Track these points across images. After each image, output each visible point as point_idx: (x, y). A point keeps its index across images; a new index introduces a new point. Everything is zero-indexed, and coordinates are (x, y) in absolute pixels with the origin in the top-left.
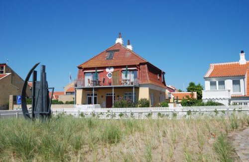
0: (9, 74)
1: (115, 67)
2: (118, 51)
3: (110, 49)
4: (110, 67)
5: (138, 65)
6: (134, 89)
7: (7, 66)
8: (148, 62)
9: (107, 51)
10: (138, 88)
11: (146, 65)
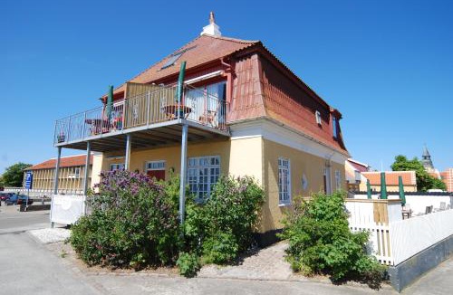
2: (193, 47)
3: (180, 51)
5: (225, 59)
10: (227, 139)
11: (255, 57)
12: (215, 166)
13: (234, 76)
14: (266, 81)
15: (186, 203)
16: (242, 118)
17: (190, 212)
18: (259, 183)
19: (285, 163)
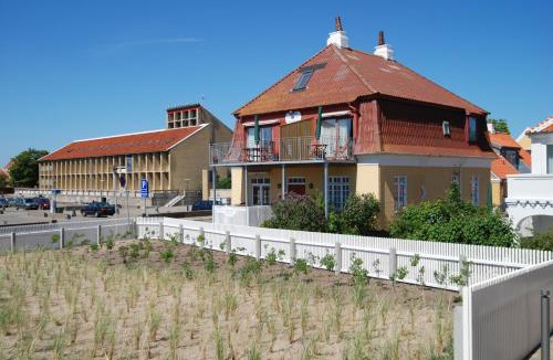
0: (204, 125)
1: (304, 111)
2: (322, 66)
3: (309, 64)
4: (293, 112)
5: (352, 104)
6: (326, 170)
7: (202, 110)
8: (378, 93)
9: (301, 70)
10: (354, 165)
11: (375, 102)
12: (346, 184)
13: (359, 115)
14: (384, 118)
15: (329, 211)
16: (365, 152)
17: (331, 216)
18: (377, 197)
19: (402, 180)
